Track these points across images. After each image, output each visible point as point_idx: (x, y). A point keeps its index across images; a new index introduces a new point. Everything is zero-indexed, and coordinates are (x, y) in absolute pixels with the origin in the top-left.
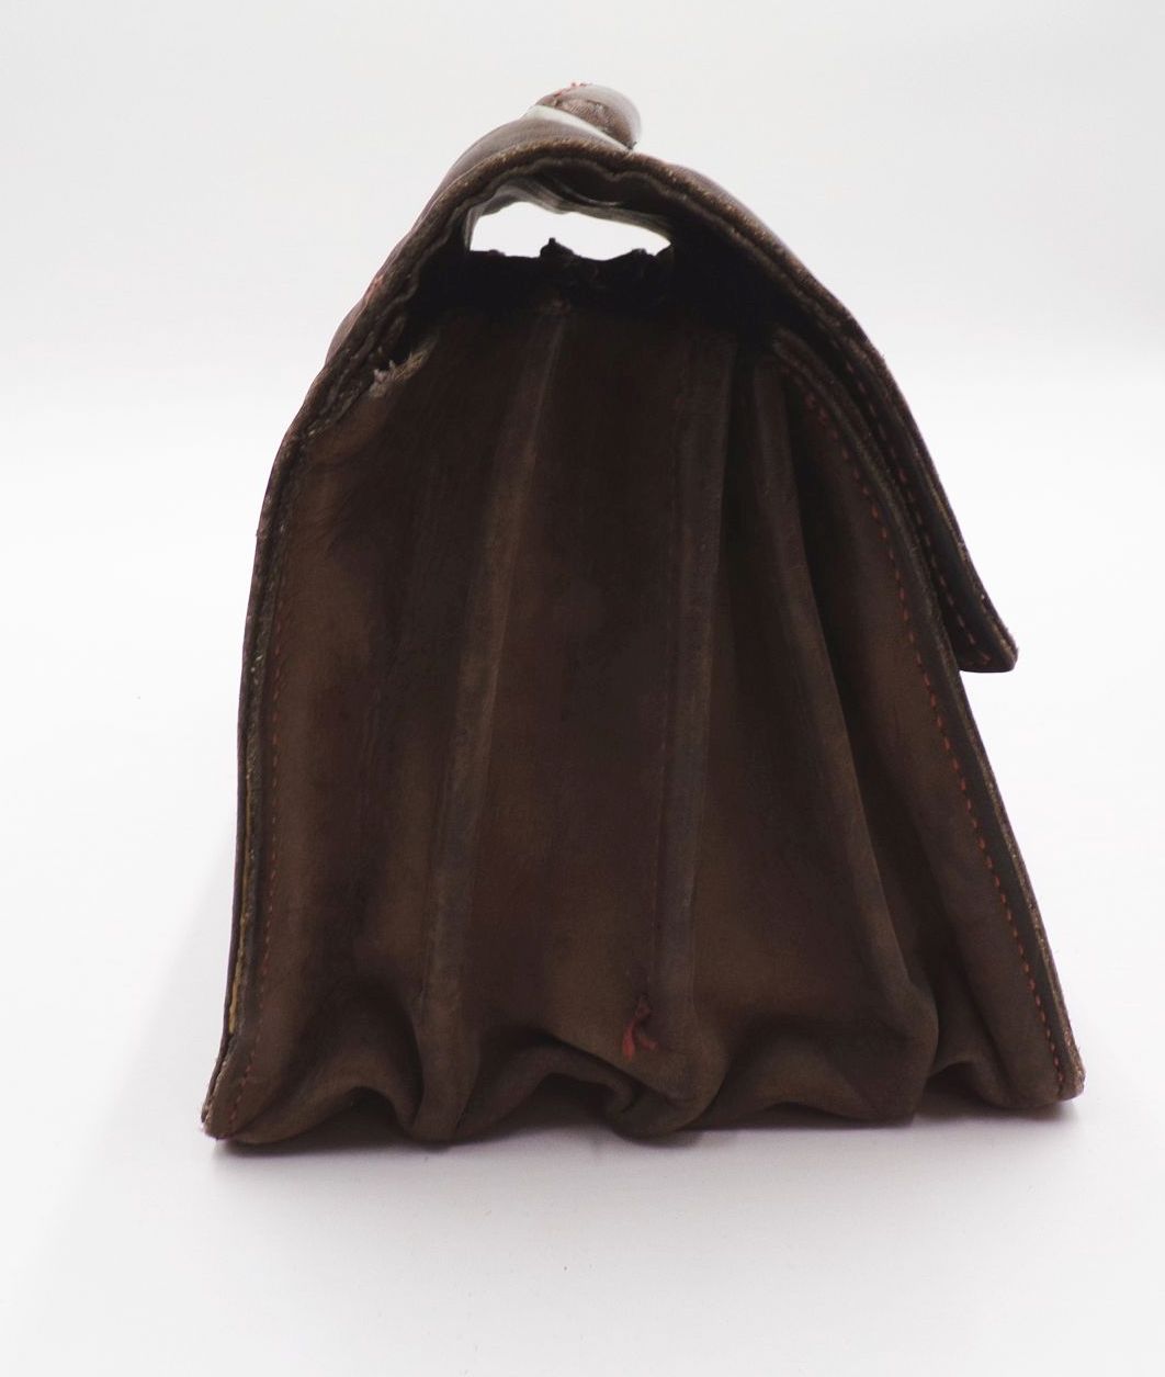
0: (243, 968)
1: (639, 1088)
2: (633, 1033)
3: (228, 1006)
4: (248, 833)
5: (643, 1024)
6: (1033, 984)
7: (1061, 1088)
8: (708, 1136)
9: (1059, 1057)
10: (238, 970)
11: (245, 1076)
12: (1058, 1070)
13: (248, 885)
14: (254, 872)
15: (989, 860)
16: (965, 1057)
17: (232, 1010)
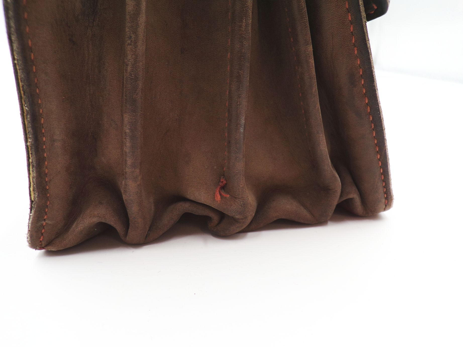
0: (33, 168)
1: (222, 216)
2: (219, 191)
3: (30, 187)
4: (23, 95)
5: (223, 188)
6: (380, 163)
7: (386, 206)
8: (250, 234)
9: (387, 194)
10: (31, 170)
11: (45, 220)
12: (386, 199)
13: (27, 124)
14: (29, 116)
15: (369, 108)
16: (351, 196)
17: (31, 189)
